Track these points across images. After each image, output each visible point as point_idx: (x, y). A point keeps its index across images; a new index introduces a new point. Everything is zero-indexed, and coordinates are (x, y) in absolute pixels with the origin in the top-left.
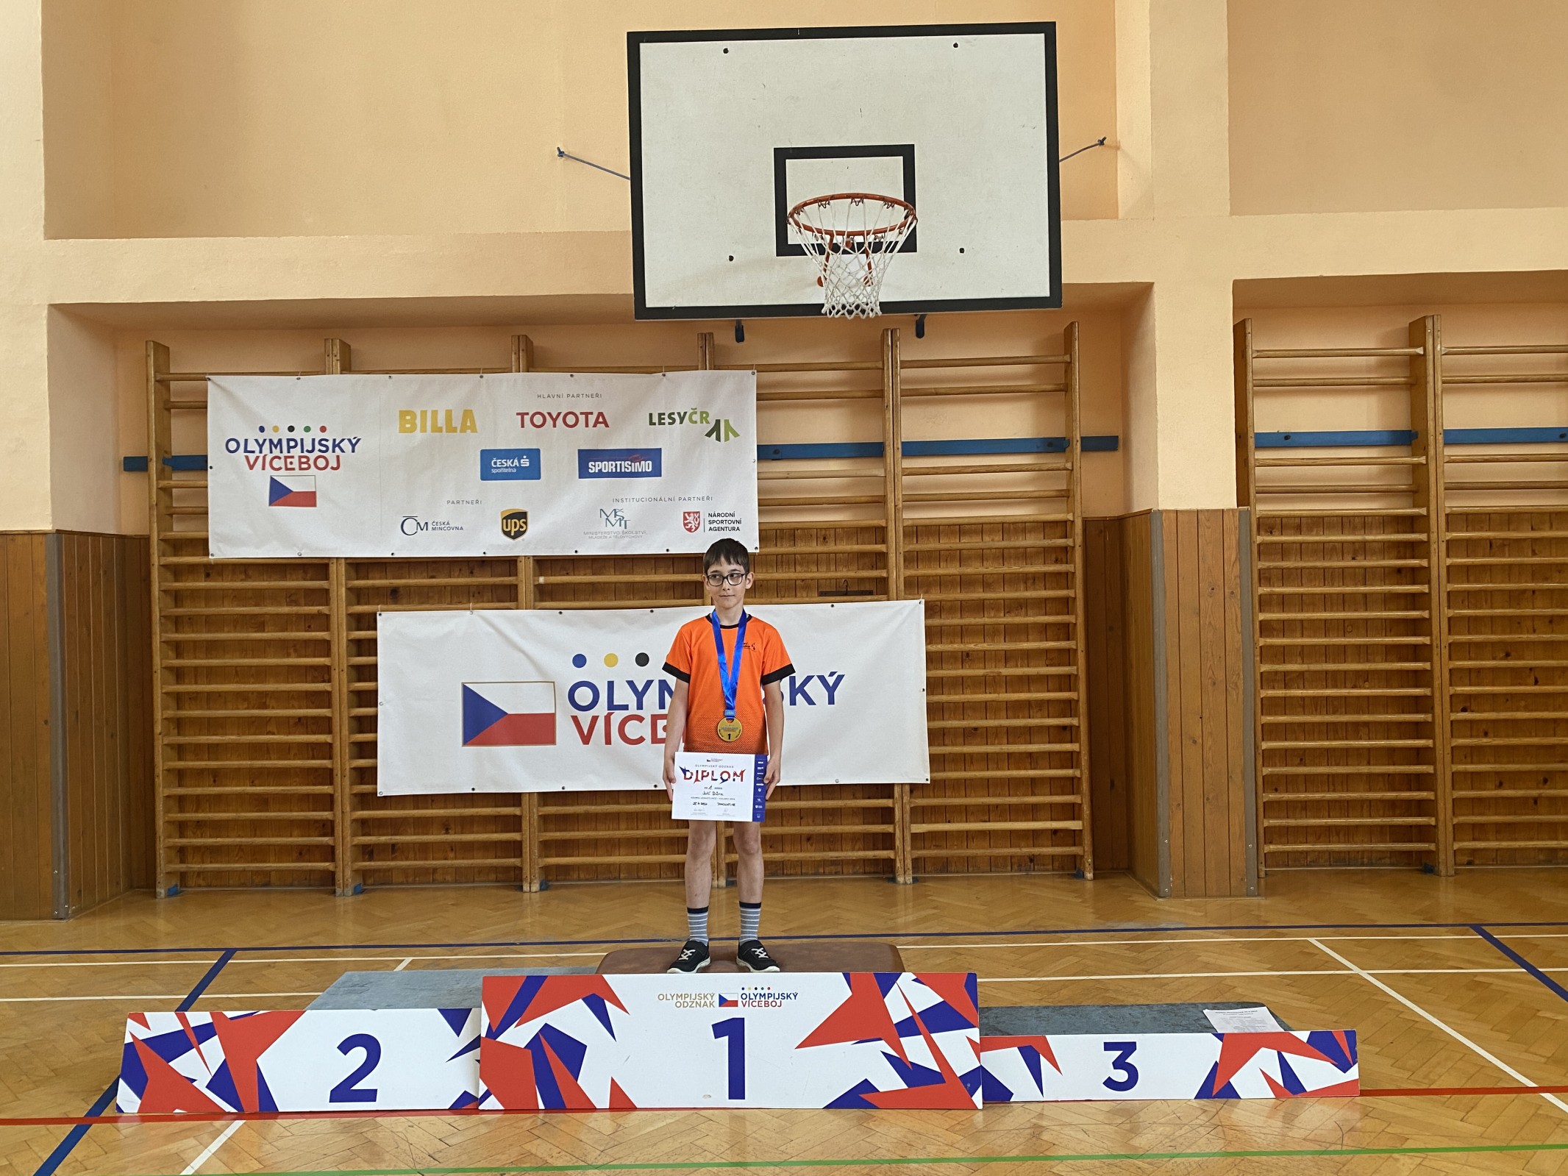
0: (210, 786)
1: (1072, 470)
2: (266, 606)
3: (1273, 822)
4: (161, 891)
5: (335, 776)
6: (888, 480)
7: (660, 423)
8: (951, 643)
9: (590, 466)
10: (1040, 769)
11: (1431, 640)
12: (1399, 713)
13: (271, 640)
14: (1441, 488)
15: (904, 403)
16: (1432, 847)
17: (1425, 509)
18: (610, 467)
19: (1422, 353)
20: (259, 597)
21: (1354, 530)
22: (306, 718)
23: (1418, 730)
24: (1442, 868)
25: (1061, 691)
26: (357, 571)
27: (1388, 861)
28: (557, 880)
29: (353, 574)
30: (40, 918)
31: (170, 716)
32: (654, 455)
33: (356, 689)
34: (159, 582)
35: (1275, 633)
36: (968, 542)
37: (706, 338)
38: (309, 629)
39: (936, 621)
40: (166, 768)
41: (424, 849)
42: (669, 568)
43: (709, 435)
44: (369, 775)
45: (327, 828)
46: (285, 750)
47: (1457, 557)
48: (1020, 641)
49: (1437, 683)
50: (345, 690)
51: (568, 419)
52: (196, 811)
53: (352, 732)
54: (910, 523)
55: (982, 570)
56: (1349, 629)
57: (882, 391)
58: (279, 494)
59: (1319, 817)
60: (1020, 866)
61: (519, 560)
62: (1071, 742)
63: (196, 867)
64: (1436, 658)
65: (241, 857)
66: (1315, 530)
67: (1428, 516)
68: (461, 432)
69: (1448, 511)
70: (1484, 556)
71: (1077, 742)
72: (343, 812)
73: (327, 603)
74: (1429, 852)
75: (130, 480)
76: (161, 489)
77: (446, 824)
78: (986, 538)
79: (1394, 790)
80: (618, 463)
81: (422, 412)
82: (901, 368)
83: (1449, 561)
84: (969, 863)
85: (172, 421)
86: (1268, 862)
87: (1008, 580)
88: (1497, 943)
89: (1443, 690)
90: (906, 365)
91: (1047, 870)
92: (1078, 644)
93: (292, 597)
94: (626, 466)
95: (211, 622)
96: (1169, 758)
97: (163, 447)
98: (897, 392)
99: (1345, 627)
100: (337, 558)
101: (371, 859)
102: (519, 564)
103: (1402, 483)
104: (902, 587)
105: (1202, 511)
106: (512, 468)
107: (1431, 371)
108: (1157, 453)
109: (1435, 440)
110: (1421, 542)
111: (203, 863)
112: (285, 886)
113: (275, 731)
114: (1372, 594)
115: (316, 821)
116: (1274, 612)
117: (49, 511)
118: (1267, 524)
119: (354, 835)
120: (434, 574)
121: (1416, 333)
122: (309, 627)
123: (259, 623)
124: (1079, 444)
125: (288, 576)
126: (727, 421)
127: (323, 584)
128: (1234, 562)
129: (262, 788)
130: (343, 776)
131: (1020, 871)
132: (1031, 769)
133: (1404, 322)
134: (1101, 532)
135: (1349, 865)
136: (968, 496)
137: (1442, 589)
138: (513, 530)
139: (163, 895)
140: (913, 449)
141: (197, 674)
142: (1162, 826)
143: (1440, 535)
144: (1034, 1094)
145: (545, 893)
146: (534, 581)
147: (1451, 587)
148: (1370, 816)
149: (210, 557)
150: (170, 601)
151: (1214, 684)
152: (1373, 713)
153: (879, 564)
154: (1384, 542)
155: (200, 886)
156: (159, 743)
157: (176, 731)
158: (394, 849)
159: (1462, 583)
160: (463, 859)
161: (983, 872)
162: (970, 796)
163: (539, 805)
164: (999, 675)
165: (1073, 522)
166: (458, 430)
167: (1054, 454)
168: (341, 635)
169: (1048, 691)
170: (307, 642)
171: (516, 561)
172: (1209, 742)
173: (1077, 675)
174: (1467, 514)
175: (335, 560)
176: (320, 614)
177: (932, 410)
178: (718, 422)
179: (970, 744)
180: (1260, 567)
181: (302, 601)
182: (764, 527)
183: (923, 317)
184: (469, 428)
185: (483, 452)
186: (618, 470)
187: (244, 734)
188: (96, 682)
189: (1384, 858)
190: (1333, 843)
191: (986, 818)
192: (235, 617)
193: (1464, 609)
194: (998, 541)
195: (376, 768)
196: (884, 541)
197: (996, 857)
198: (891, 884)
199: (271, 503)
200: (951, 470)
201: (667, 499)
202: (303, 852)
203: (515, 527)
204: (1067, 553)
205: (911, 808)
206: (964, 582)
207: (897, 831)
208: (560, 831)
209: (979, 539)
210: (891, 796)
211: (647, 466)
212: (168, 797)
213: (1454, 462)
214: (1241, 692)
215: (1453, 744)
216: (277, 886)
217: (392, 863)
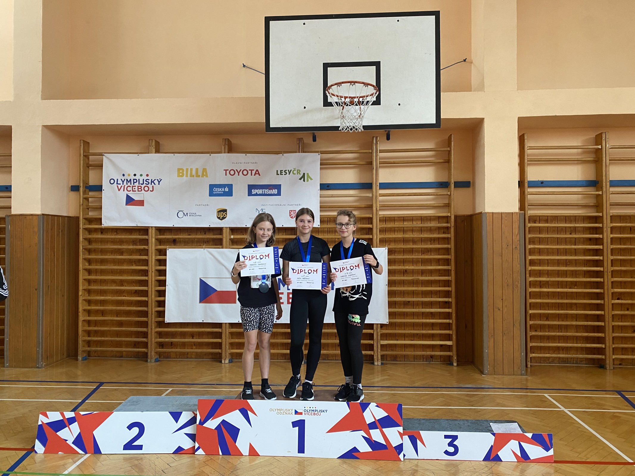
0: (100, 317)
1: (450, 195)
2: (124, 245)
3: (534, 344)
4: (80, 358)
5: (148, 314)
6: (373, 198)
7: (281, 174)
8: (399, 266)
9: (252, 191)
10: (436, 319)
11: (604, 269)
12: (590, 300)
13: (125, 259)
14: (608, 205)
15: (380, 167)
16: (603, 357)
17: (601, 213)
18: (260, 192)
19: (600, 148)
20: (121, 242)
21: (571, 222)
22: (139, 290)
23: (599, 307)
24: (608, 366)
25: (445, 287)
26: (160, 232)
27: (584, 362)
28: (236, 359)
29: (158, 233)
30: (32, 367)
31: (85, 289)
32: (278, 187)
33: (158, 279)
34: (82, 236)
35: (536, 265)
36: (406, 224)
37: (300, 140)
38: (141, 255)
39: (392, 257)
40: (83, 309)
41: (184, 345)
42: (284, 233)
43: (300, 179)
44: (162, 314)
45: (145, 335)
46: (130, 303)
47: (616, 234)
48: (428, 266)
49: (606, 287)
50: (153, 280)
51: (245, 172)
52: (95, 327)
53: (155, 297)
54: (382, 216)
55: (412, 236)
56: (568, 263)
57: (372, 162)
58: (130, 201)
59: (554, 343)
60: (426, 359)
61: (224, 228)
62: (449, 308)
63: (94, 349)
64: (605, 276)
65: (112, 346)
66: (554, 222)
67: (602, 217)
68: (202, 177)
69: (611, 215)
70: (628, 234)
71: (451, 308)
72: (151, 329)
73: (147, 245)
74: (602, 359)
75: (73, 194)
76: (84, 198)
77: (192, 335)
78: (414, 223)
79: (587, 332)
80: (264, 190)
81: (186, 169)
82: (379, 153)
83: (612, 236)
84: (405, 357)
85: (90, 172)
86: (532, 361)
87: (423, 240)
88: (627, 400)
89: (609, 290)
90: (381, 151)
91: (438, 362)
92: (452, 267)
93: (134, 242)
94: (267, 191)
95: (103, 251)
96: (488, 316)
97: (86, 182)
98: (377, 163)
99: (567, 263)
100: (152, 227)
101: (163, 348)
102: (223, 230)
103: (591, 202)
104: (378, 242)
105: (503, 213)
106: (222, 192)
107: (604, 156)
108: (485, 189)
109: (605, 184)
110: (599, 228)
111: (97, 347)
112: (128, 358)
113: (126, 295)
114: (579, 249)
115: (141, 332)
116: (536, 256)
117: (40, 207)
118: (534, 219)
119: (156, 338)
120: (190, 234)
121: (598, 139)
122: (141, 254)
123: (121, 252)
124: (453, 184)
125: (133, 234)
126: (308, 174)
127: (146, 237)
128: (517, 235)
129: (120, 318)
130: (152, 314)
131: (427, 361)
132: (432, 319)
133: (593, 135)
134: (463, 221)
135: (567, 364)
136: (407, 205)
137: (609, 247)
138: (221, 216)
139: (80, 360)
140: (384, 186)
141: (96, 272)
142: (485, 345)
143: (607, 224)
144: (414, 456)
145: (231, 364)
146: (229, 237)
147: (612, 247)
148: (577, 343)
149: (102, 225)
150: (86, 243)
151: (508, 285)
152: (579, 299)
153: (369, 233)
154: (584, 227)
155: (96, 357)
156: (81, 299)
157: (88, 294)
158: (172, 344)
159: (618, 245)
160: (199, 349)
161: (411, 362)
162: (406, 330)
163: (229, 328)
164: (418, 279)
165: (450, 217)
166: (201, 176)
167: (443, 189)
168: (153, 257)
169: (439, 287)
170: (139, 260)
171: (222, 229)
172: (505, 310)
173: (451, 281)
174: (620, 216)
175: (151, 228)
176: (144, 249)
177: (392, 170)
178: (304, 174)
179: (407, 308)
180: (529, 237)
181: (138, 244)
182: (321, 217)
183: (389, 131)
184: (205, 175)
185: (210, 185)
186: (264, 193)
187: (114, 296)
188: (57, 274)
189: (583, 361)
190: (560, 354)
191: (413, 339)
192: (112, 249)
193: (618, 256)
194: (420, 224)
195: (165, 311)
196: (372, 223)
197: (417, 356)
198: (372, 365)
199: (126, 205)
200: (400, 195)
201: (283, 205)
202: (136, 345)
203: (222, 215)
204: (448, 229)
205: (381, 334)
206: (405, 241)
207: (375, 343)
208: (238, 339)
209: (411, 223)
210: (373, 329)
211: (275, 191)
212: (84, 320)
213: (614, 194)
214: (519, 289)
215: (613, 314)
216: (126, 358)
217: (170, 350)
